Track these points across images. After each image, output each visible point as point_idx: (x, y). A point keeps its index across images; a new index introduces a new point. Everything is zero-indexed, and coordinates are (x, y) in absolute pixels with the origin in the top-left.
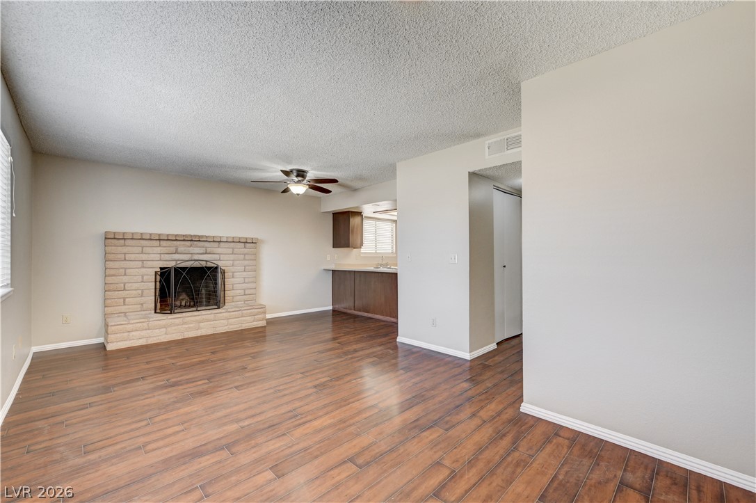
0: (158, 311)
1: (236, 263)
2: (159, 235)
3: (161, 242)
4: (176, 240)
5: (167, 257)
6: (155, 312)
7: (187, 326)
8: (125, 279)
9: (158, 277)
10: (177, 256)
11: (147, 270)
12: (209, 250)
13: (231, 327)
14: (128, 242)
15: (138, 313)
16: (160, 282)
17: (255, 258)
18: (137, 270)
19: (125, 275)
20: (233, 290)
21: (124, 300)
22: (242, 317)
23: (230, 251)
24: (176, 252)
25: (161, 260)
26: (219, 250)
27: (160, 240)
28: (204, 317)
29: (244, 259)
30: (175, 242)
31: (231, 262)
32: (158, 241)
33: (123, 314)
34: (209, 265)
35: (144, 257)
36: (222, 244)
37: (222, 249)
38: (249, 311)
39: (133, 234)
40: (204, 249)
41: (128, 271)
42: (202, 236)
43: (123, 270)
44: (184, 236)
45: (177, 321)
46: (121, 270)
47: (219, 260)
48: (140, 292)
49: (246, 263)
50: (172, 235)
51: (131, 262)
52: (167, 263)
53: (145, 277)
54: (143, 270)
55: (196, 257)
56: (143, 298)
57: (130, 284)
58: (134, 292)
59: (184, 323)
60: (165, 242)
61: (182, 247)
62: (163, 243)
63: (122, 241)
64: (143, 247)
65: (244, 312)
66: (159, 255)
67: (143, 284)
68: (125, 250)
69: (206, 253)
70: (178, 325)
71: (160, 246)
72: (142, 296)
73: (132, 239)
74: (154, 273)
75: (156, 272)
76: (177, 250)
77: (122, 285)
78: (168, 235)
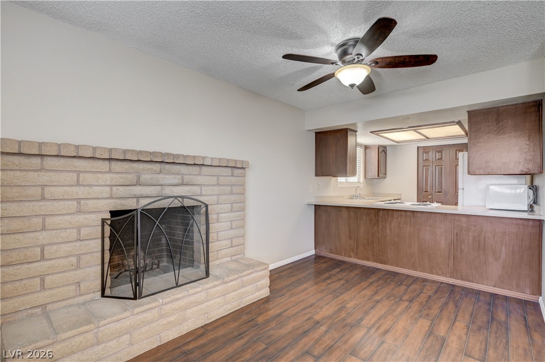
0: (108, 292)
1: (222, 198)
2: (110, 150)
3: (113, 163)
4: (139, 161)
5: (122, 191)
6: (103, 295)
7: (165, 321)
8: (43, 237)
9: (108, 229)
10: (138, 190)
11: (87, 216)
12: (187, 179)
13: (229, 306)
14: (50, 163)
15: (70, 302)
16: (112, 237)
17: (240, 190)
18: (68, 218)
19: (44, 228)
20: (218, 240)
21: (43, 281)
22: (243, 287)
23: (214, 180)
24: (138, 183)
25: (111, 198)
26: (201, 180)
27: (110, 159)
28: (192, 298)
29: (232, 193)
30: (136, 165)
31: (215, 198)
32: (107, 162)
33: (39, 310)
34: (188, 203)
35: (81, 192)
36: (204, 169)
37: (204, 178)
38: (250, 277)
39: (59, 146)
40: (180, 177)
41: (49, 221)
42: (178, 156)
43: (39, 220)
44: (151, 153)
45: (148, 315)
46: (35, 220)
47: (201, 195)
48: (74, 260)
49: (234, 198)
50: (133, 151)
51: (56, 204)
52: (123, 202)
53: (84, 231)
54: (81, 218)
55: (168, 191)
56: (79, 272)
57: (55, 247)
58: (63, 262)
59: (162, 316)
60: (119, 163)
61: (147, 172)
62: (116, 166)
63: (36, 161)
64: (79, 173)
65: (244, 279)
66: (108, 188)
67: (78, 244)
68: (44, 178)
69: (182, 184)
70: (152, 322)
71: (110, 171)
72: (78, 267)
73: (57, 156)
74: (100, 223)
75: (103, 221)
76: (139, 178)
77: (39, 250)
78: (125, 152)
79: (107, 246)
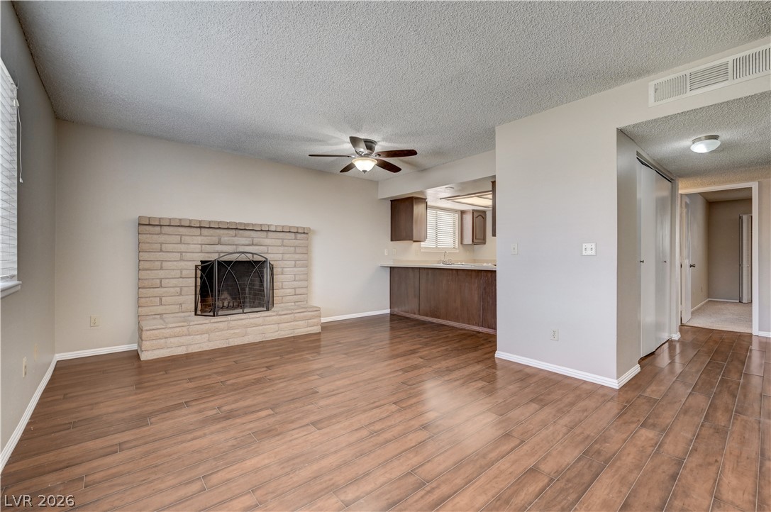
0: (199, 312)
1: (287, 256)
2: (200, 222)
3: (203, 230)
4: (219, 228)
5: (208, 248)
6: (196, 314)
7: (232, 332)
8: (161, 274)
9: (199, 272)
10: (219, 248)
11: (186, 263)
12: (256, 241)
13: (283, 333)
14: (165, 229)
15: (176, 315)
16: (201, 278)
17: (307, 251)
18: (175, 263)
19: (161, 269)
20: (282, 288)
21: (161, 299)
22: (295, 321)
23: (279, 242)
24: (219, 243)
25: (201, 252)
26: (267, 241)
27: (200, 227)
28: (252, 321)
29: (295, 253)
30: (218, 231)
31: (280, 256)
32: (199, 229)
33: (158, 316)
34: (257, 258)
35: (183, 248)
36: (270, 234)
37: (270, 240)
38: (302, 314)
39: (170, 219)
40: (250, 239)
41: (164, 264)
42: (248, 224)
43: (159, 263)
44: (228, 223)
45: (221, 325)
46: (157, 263)
47: (267, 253)
48: (178, 289)
49: (297, 256)
50: (215, 222)
51: (168, 254)
52: (209, 255)
53: (184, 272)
54: (183, 264)
55: (241, 249)
56: (181, 297)
57: (167, 280)
58: (172, 290)
59: (229, 328)
60: (206, 229)
61: (226, 236)
62: (205, 232)
63: (158, 229)
64: (181, 235)
65: (296, 315)
66: (200, 246)
67: (181, 279)
68: (162, 238)
69: (252, 245)
70: (223, 330)
71: (201, 235)
72: (181, 295)
73: (169, 226)
74: (194, 268)
75: (196, 266)
76: (220, 240)
77: (158, 281)
78: (210, 222)
79: (199, 283)
